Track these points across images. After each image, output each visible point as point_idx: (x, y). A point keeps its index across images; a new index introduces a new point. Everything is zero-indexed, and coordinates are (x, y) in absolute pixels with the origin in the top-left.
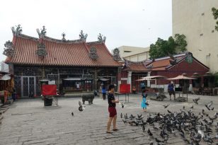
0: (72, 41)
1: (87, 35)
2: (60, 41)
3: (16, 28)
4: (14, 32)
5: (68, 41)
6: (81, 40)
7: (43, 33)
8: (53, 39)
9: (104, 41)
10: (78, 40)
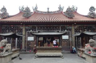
0: (54, 12)
1: (63, 7)
2: (46, 12)
3: (21, 8)
4: (20, 10)
5: (51, 12)
6: (59, 11)
7: (36, 8)
8: (41, 12)
9: (76, 10)
10: (58, 11)
